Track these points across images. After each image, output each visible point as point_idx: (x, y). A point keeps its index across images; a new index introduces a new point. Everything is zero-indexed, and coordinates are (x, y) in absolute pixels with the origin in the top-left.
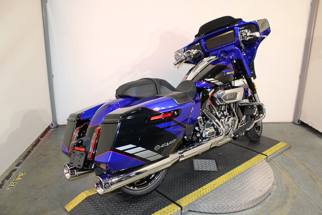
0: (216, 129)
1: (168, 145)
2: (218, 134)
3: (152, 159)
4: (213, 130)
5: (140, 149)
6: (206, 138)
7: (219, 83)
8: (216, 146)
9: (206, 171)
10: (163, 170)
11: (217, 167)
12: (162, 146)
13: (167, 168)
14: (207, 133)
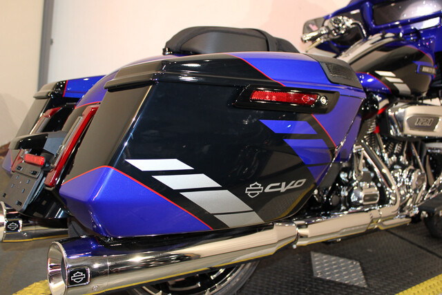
0: (382, 190)
1: (283, 189)
2: (384, 200)
3: (230, 222)
4: (375, 191)
5: (202, 180)
6: (356, 204)
7: (403, 88)
8: (377, 229)
9: (341, 284)
10: (246, 262)
11: (366, 279)
12: (267, 190)
13: (256, 260)
14: (362, 194)
